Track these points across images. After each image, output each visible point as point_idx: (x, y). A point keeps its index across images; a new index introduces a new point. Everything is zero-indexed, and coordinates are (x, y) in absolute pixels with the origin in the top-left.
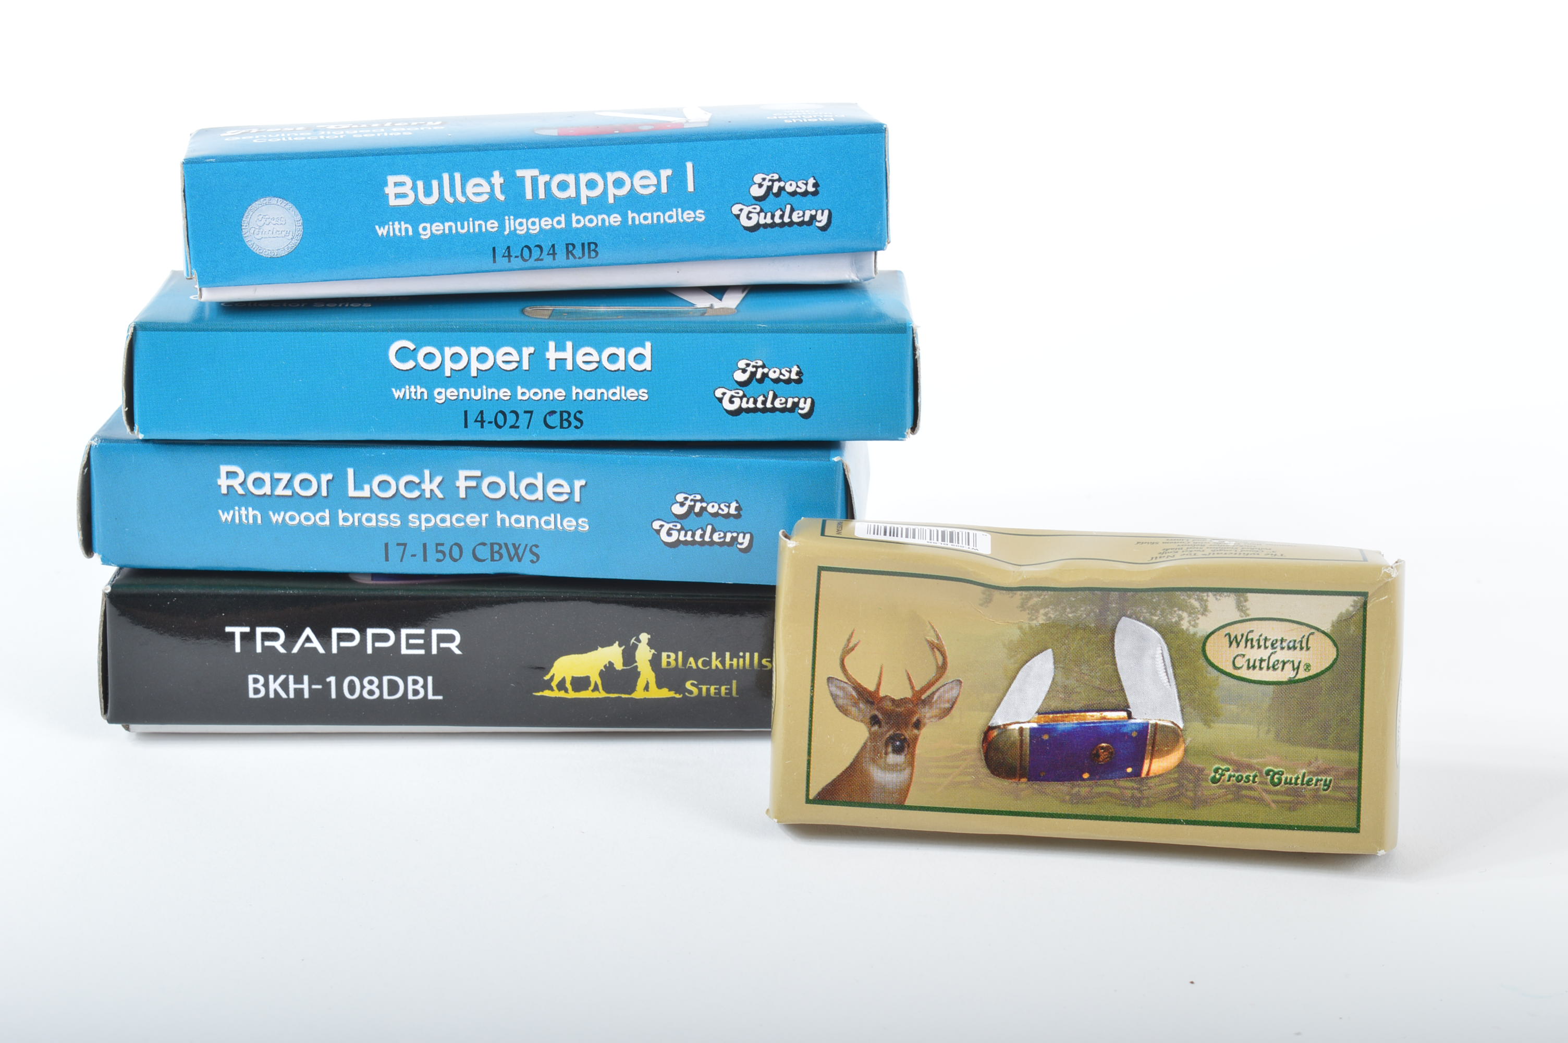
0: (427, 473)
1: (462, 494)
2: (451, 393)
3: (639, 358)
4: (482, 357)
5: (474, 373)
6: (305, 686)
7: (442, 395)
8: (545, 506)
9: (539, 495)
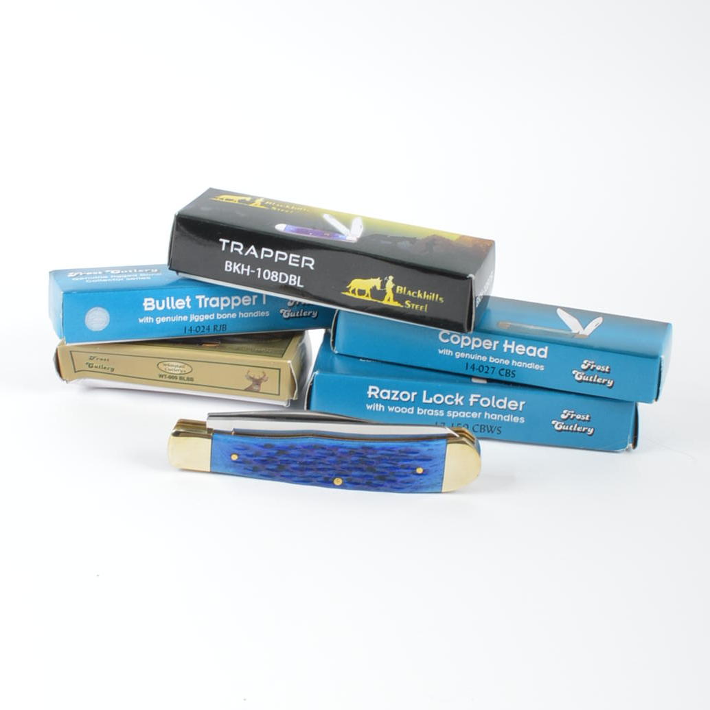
0: (457, 395)
1: (471, 404)
2: (462, 355)
3: (542, 353)
4: (477, 343)
5: (473, 348)
6: (248, 270)
7: (458, 355)
8: (506, 411)
9: (504, 407)
